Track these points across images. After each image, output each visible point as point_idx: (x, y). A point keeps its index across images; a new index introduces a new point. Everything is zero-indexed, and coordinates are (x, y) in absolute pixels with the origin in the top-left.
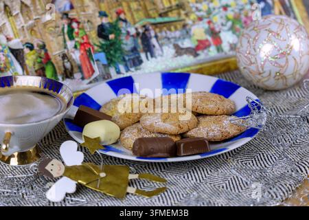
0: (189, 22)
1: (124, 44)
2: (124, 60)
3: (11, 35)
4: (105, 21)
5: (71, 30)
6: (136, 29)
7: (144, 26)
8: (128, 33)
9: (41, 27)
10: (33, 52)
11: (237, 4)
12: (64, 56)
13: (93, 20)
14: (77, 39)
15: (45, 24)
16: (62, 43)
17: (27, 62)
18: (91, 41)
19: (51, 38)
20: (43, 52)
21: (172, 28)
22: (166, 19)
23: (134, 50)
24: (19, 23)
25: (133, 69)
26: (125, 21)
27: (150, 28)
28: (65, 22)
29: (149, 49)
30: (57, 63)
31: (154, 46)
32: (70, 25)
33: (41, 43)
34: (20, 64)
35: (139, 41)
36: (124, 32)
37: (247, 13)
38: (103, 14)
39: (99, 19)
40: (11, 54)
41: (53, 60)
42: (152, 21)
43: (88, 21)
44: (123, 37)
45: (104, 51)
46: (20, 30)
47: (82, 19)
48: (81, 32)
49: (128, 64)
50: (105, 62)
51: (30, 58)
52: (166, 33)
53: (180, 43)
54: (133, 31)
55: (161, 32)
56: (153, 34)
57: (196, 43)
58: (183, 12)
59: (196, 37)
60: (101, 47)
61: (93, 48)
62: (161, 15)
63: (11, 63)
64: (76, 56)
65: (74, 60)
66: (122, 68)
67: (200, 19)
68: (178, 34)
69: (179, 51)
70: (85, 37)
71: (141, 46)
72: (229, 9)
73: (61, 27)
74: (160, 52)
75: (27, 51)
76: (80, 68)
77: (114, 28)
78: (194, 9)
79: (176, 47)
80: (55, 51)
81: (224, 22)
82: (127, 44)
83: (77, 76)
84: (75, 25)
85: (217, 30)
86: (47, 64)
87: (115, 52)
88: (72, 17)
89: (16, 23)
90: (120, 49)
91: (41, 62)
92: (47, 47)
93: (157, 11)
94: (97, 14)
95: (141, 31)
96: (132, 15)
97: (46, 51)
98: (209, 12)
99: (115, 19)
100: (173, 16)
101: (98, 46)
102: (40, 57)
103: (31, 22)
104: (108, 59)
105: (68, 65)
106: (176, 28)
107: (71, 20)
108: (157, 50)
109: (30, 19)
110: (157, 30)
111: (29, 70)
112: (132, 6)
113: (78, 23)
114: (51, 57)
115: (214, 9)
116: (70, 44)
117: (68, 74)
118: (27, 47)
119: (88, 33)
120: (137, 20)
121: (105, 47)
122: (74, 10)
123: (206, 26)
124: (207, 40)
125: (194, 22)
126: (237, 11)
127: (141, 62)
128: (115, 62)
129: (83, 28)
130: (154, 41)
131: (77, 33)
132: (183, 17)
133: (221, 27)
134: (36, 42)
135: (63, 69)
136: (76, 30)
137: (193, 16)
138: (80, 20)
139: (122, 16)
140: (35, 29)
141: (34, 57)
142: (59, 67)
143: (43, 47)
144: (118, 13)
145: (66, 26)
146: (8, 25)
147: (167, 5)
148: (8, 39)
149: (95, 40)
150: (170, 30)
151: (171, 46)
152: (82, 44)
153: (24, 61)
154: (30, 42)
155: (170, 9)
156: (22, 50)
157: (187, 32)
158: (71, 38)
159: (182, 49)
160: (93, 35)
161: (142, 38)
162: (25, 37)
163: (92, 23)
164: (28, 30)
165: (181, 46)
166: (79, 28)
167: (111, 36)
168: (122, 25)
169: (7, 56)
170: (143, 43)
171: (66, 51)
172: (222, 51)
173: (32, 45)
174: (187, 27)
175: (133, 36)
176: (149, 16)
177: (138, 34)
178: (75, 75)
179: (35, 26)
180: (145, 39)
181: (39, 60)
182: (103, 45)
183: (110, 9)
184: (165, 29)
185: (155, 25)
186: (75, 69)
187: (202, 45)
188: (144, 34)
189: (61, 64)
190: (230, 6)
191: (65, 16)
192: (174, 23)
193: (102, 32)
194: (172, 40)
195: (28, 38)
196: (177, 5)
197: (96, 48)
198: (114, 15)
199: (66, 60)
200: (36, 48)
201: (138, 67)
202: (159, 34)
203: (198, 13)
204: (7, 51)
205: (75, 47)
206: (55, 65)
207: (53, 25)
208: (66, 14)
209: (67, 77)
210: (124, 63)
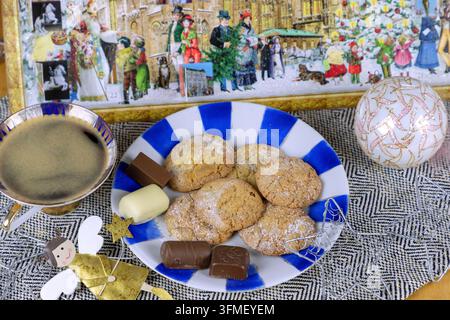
0: (327, 40)
1: (239, 56)
2: (234, 75)
3: (107, 24)
4: (224, 23)
5: (180, 29)
6: (259, 40)
7: (270, 38)
8: (248, 42)
9: (145, 18)
10: (128, 49)
11: (394, 27)
12: (163, 61)
13: (210, 21)
14: (183, 42)
15: (151, 17)
16: (165, 43)
17: (117, 60)
18: (200, 46)
19: (153, 35)
20: (139, 52)
21: (304, 45)
22: (300, 33)
23: (250, 65)
24: (120, 11)
25: (242, 88)
26: (249, 27)
27: (277, 40)
28: (176, 17)
29: (268, 66)
30: (152, 68)
31: (275, 64)
32: (180, 23)
33: (140, 40)
34: (109, 62)
35: (259, 55)
36: (243, 41)
37: (404, 39)
38: (224, 15)
39: (217, 20)
40: (101, 49)
41: (148, 64)
42: (283, 32)
43: (204, 21)
44: (240, 48)
45: (213, 61)
46: (119, 19)
47: (198, 17)
48: (191, 33)
49: (238, 80)
50: (211, 74)
51: (123, 56)
52: (294, 50)
53: (308, 66)
54: (254, 42)
55: (288, 47)
57: (329, 68)
58: (323, 27)
59: (329, 61)
60: (210, 56)
61: (200, 56)
62: (294, 27)
63: (98, 59)
64: (178, 62)
65: (173, 66)
66: (229, 84)
67: (342, 38)
68: (309, 53)
69: (305, 74)
70: (194, 41)
71: (259, 62)
72: (383, 31)
73: (169, 23)
74: (281, 73)
75: (120, 47)
76: (178, 76)
77: (233, 34)
78: (338, 25)
79: (303, 68)
80: (154, 52)
82: (243, 56)
83: (173, 86)
84: (186, 23)
85: (360, 55)
86: (140, 66)
87: (226, 64)
88: (185, 13)
89: (117, 11)
90: (233, 62)
91: (134, 64)
92: (145, 47)
93: (291, 21)
95: (264, 43)
96: (260, 21)
97: (144, 51)
98: (356, 32)
99: (236, 24)
100: (309, 30)
101: (207, 53)
102: (135, 58)
103: (135, 11)
104: (214, 71)
105: (165, 72)
106: (309, 46)
107: (184, 16)
108: (277, 70)
109: (135, 8)
110: (285, 44)
111: (117, 70)
112: (263, 10)
113: (191, 21)
114: (147, 59)
115: (364, 28)
116: (174, 46)
118: (122, 42)
119: (199, 36)
120: (264, 29)
121: (215, 56)
122: (191, 4)
123: (347, 48)
124: (343, 66)
125: (333, 41)
126: (392, 35)
127: (253, 80)
128: (222, 77)
129: (195, 30)
130: (276, 58)
131: (187, 35)
132: (322, 32)
133: (365, 52)
134: (134, 38)
135: (158, 75)
136: (186, 30)
137: (334, 34)
138: (194, 19)
139: (247, 21)
140: (137, 21)
141: (127, 56)
142: (154, 72)
143: (141, 45)
144: (243, 17)
145: (176, 23)
146: (107, 11)
147: (306, 15)
148: (103, 29)
149: (206, 46)
150: (301, 47)
151: (297, 67)
152: (187, 48)
153: (114, 59)
154: (127, 36)
155: (309, 21)
156: (116, 45)
157: (321, 53)
158: (178, 39)
159: (309, 72)
160: (205, 39)
161: (263, 52)
162: (123, 29)
163: (207, 24)
164: (128, 21)
165: (309, 69)
166: (190, 28)
167: (227, 45)
168: (243, 31)
169: (96, 50)
170: (262, 58)
171: (167, 54)
172: (358, 82)
173: (129, 41)
174: (323, 47)
175: (253, 48)
176: (279, 26)
177: (260, 46)
178: (171, 85)
179: (138, 17)
180: (267, 53)
181: (132, 60)
182: (213, 53)
183: (234, 9)
184: (295, 44)
185: (284, 37)
186: (173, 78)
187: (336, 71)
188: (267, 47)
189: (157, 69)
190: (385, 28)
191: (178, 11)
192: (308, 39)
193: (217, 37)
194: (300, 60)
195: (127, 33)
196: (319, 17)
197: (204, 55)
199: (164, 66)
200: (132, 45)
201: (249, 86)
202: (285, 50)
203: (341, 31)
204: (97, 44)
205: (180, 51)
206: (150, 69)
207: (161, 19)
208: (180, 8)
209: (161, 86)
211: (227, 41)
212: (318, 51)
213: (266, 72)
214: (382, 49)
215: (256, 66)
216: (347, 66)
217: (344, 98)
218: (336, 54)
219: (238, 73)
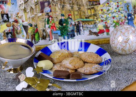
0: (97, 21)
1: (69, 28)
2: (68, 34)
3: (24, 20)
4: (63, 18)
5: (49, 20)
6: (75, 22)
7: (78, 22)
8: (71, 24)
9: (37, 18)
11: (119, 17)
12: (44, 31)
13: (58, 17)
14: (50, 24)
15: (39, 17)
16: (44, 25)
17: (29, 31)
18: (55, 25)
19: (40, 22)
20: (36, 28)
21: (90, 23)
22: (88, 20)
23: (73, 31)
24: (28, 15)
26: (71, 19)
27: (81, 22)
28: (47, 17)
29: (79, 31)
30: (40, 33)
31: (81, 30)
32: (48, 18)
33: (35, 24)
34: (26, 32)
35: (75, 27)
36: (70, 23)
37: (122, 20)
38: (62, 15)
39: (60, 17)
40: (23, 28)
41: (39, 32)
42: (82, 20)
43: (56, 17)
44: (69, 25)
45: (60, 30)
46: (28, 18)
47: (54, 16)
48: (52, 21)
49: (69, 36)
50: (60, 35)
51: (30, 30)
52: (87, 25)
53: (92, 30)
54: (73, 23)
55: (85, 24)
56: (81, 25)
57: (99, 31)
58: (95, 17)
59: (99, 28)
60: (59, 28)
61: (56, 28)
62: (86, 18)
63: (22, 31)
65: (47, 32)
67: (102, 21)
68: (92, 26)
69: (91, 33)
70: (53, 24)
71: (76, 30)
72: (115, 18)
73: (45, 19)
74: (83, 33)
75: (29, 27)
76: (49, 35)
77: (66, 21)
78: (100, 17)
79: (90, 31)
80: (40, 28)
81: (112, 23)
82: (70, 28)
83: (48, 39)
84: (50, 18)
85: (108, 26)
86: (36, 33)
87: (65, 31)
88: (50, 15)
89: (27, 15)
90: (67, 30)
91: (34, 32)
92: (37, 26)
93: (85, 16)
94: (60, 15)
95: (77, 23)
96: (74, 17)
97: (37, 28)
98: (106, 19)
99: (67, 18)
100: (91, 19)
101: (58, 28)
102: (34, 30)
103: (33, 15)
104: (61, 33)
105: (45, 34)
106: (91, 24)
107: (50, 16)
108: (82, 32)
109: (33, 14)
110: (84, 24)
111: (29, 34)
112: (75, 13)
113: (52, 18)
114: (39, 30)
115: (109, 17)
116: (47, 26)
117: (44, 37)
118: (30, 25)
119: (55, 22)
120: (76, 19)
121: (61, 29)
122: (51, 13)
123: (104, 24)
124: (103, 30)
125: (99, 22)
126: (118, 19)
127: (74, 36)
128: (64, 35)
129: (53, 20)
130: (81, 28)
131: (51, 22)
132: (95, 19)
133: (110, 25)
134: (34, 24)
135: (42, 35)
136: (51, 21)
137: (99, 20)
138: (53, 17)
139: (70, 17)
140: (34, 18)
141: (32, 29)
142: (41, 35)
143: (36, 26)
144: (69, 15)
145: (47, 18)
146: (24, 16)
147: (90, 14)
148: (23, 22)
149: (57, 25)
150: (89, 24)
151: (88, 31)
152: (52, 26)
153: (27, 31)
154: (31, 23)
155: (91, 16)
156: (28, 26)
157: (96, 26)
158: (48, 23)
159: (92, 32)
160: (57, 23)
161: (77, 27)
162: (30, 21)
163: (57, 18)
164: (31, 18)
165: (92, 31)
166: (52, 20)
167: (64, 24)
168: (69, 20)
169: (21, 28)
170: (77, 28)
171: (45, 28)
172: (109, 35)
173: (32, 25)
174: (96, 24)
175: (73, 25)
176: (81, 18)
177: (75, 25)
178: (47, 38)
179: (34, 17)
180: (78, 27)
181: (33, 31)
182: (60, 27)
183: (66, 13)
184: (87, 23)
185: (83, 21)
186: (47, 36)
187: (101, 32)
188: (78, 25)
189: (42, 33)
190: (116, 17)
191: (47, 14)
192: (91, 22)
193: (61, 22)
194: (89, 28)
195: (31, 22)
196: (94, 14)
197: (57, 28)
198: (67, 16)
199: (44, 32)
200: (33, 26)
201: (73, 38)
202: (84, 26)
203: (101, 18)
204: (21, 26)
205: (49, 27)
207: (42, 17)
208: (48, 14)
209: (43, 39)
210: (67, 35)
211: (64, 23)
212: (95, 25)
213: (78, 33)
214: (116, 24)
215: (75, 31)
216: (105, 30)
217: (105, 40)
218: (101, 26)
219: (69, 34)
